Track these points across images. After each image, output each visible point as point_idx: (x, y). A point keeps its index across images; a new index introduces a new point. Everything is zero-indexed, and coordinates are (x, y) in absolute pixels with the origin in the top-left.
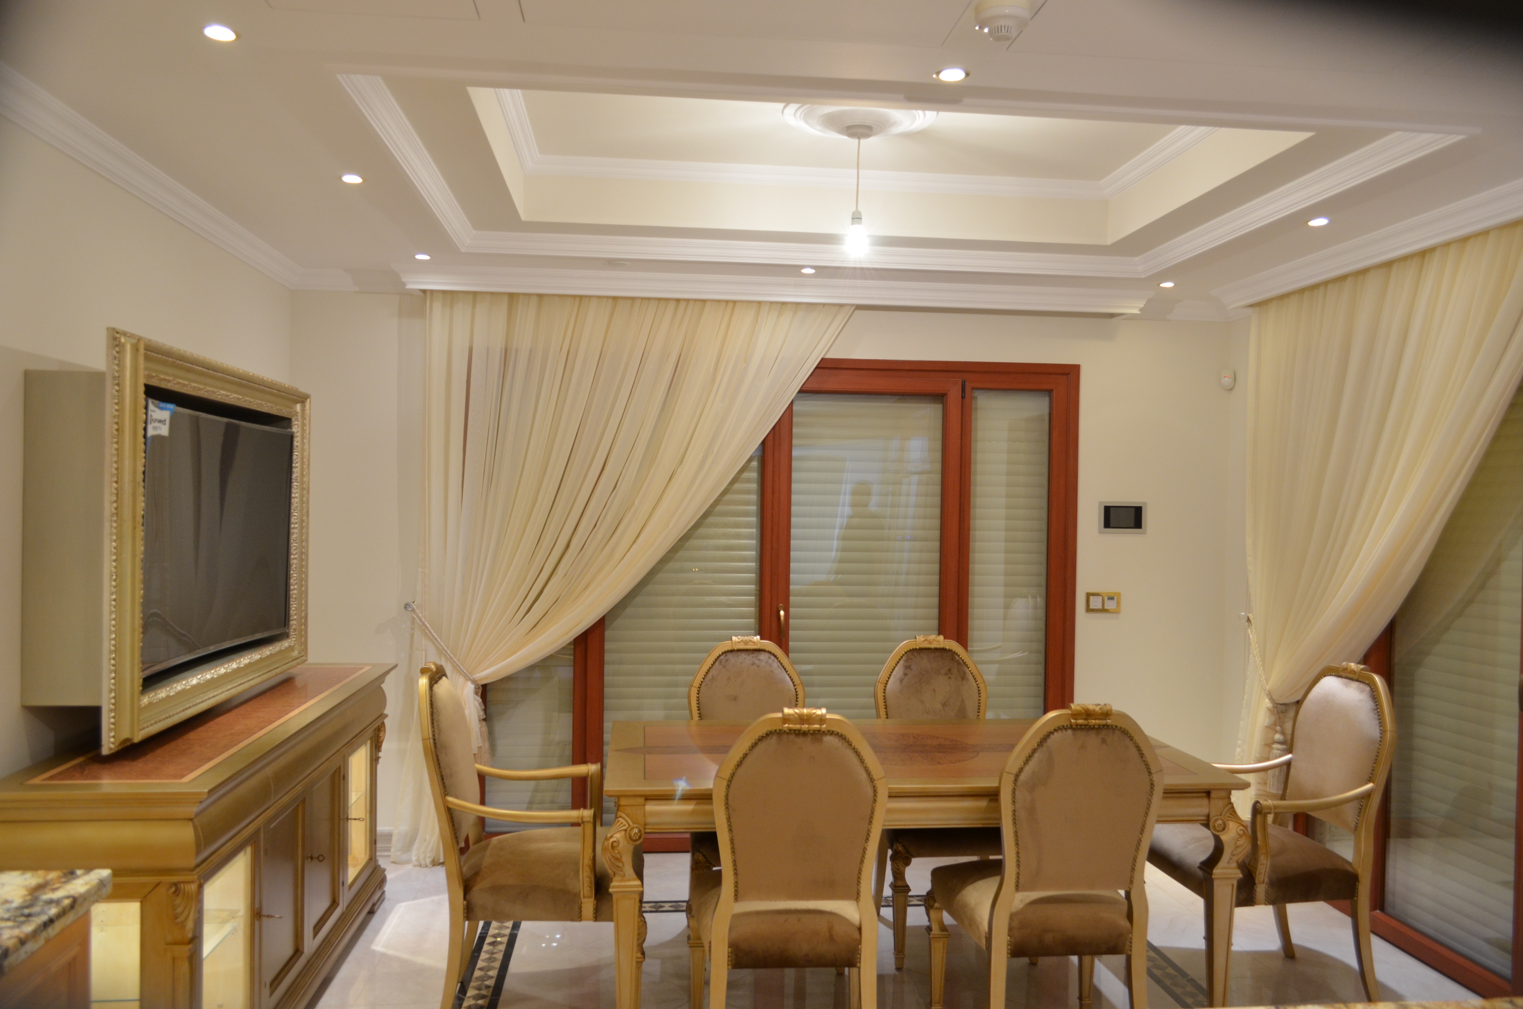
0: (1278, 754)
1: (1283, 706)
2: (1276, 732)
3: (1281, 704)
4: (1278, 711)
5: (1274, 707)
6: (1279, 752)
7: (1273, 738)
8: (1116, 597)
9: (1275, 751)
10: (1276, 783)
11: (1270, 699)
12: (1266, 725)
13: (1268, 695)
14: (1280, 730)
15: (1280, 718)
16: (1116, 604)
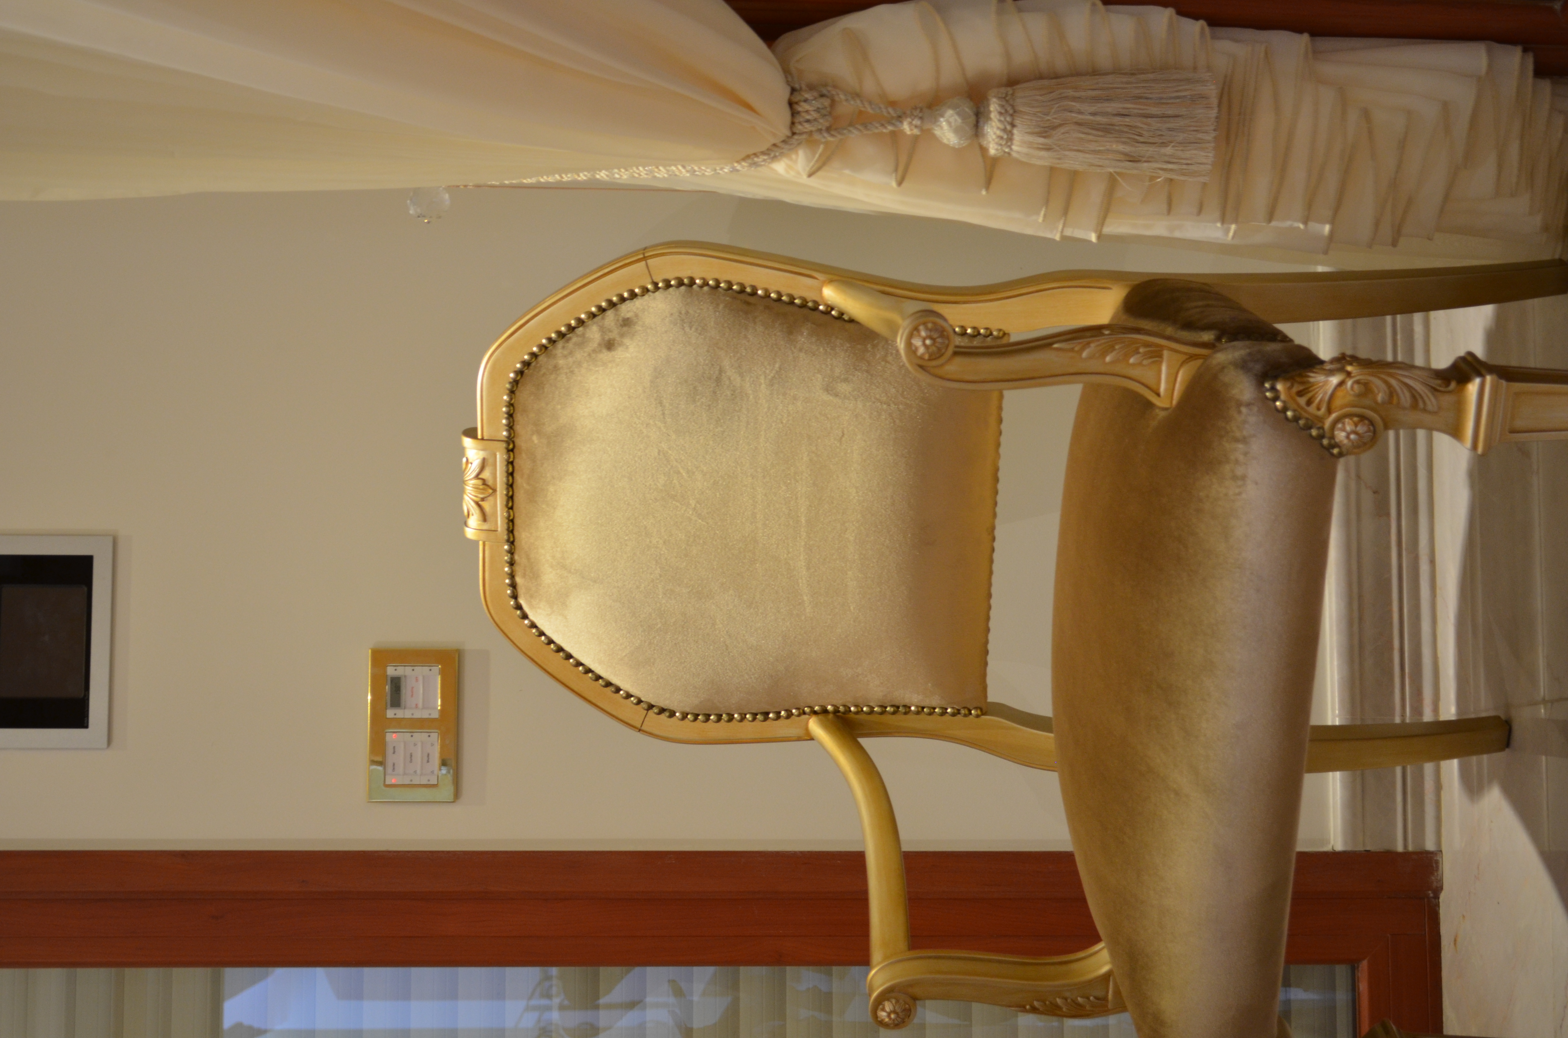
0: (1030, 138)
1: (803, 107)
2: (928, 135)
3: (794, 113)
4: (828, 129)
5: (811, 143)
6: (1017, 134)
7: (957, 152)
8: (391, 671)
9: (1014, 147)
10: (1169, 150)
11: (774, 158)
12: (894, 184)
13: (755, 164)
14: (917, 122)
15: (861, 121)
16: (421, 671)
